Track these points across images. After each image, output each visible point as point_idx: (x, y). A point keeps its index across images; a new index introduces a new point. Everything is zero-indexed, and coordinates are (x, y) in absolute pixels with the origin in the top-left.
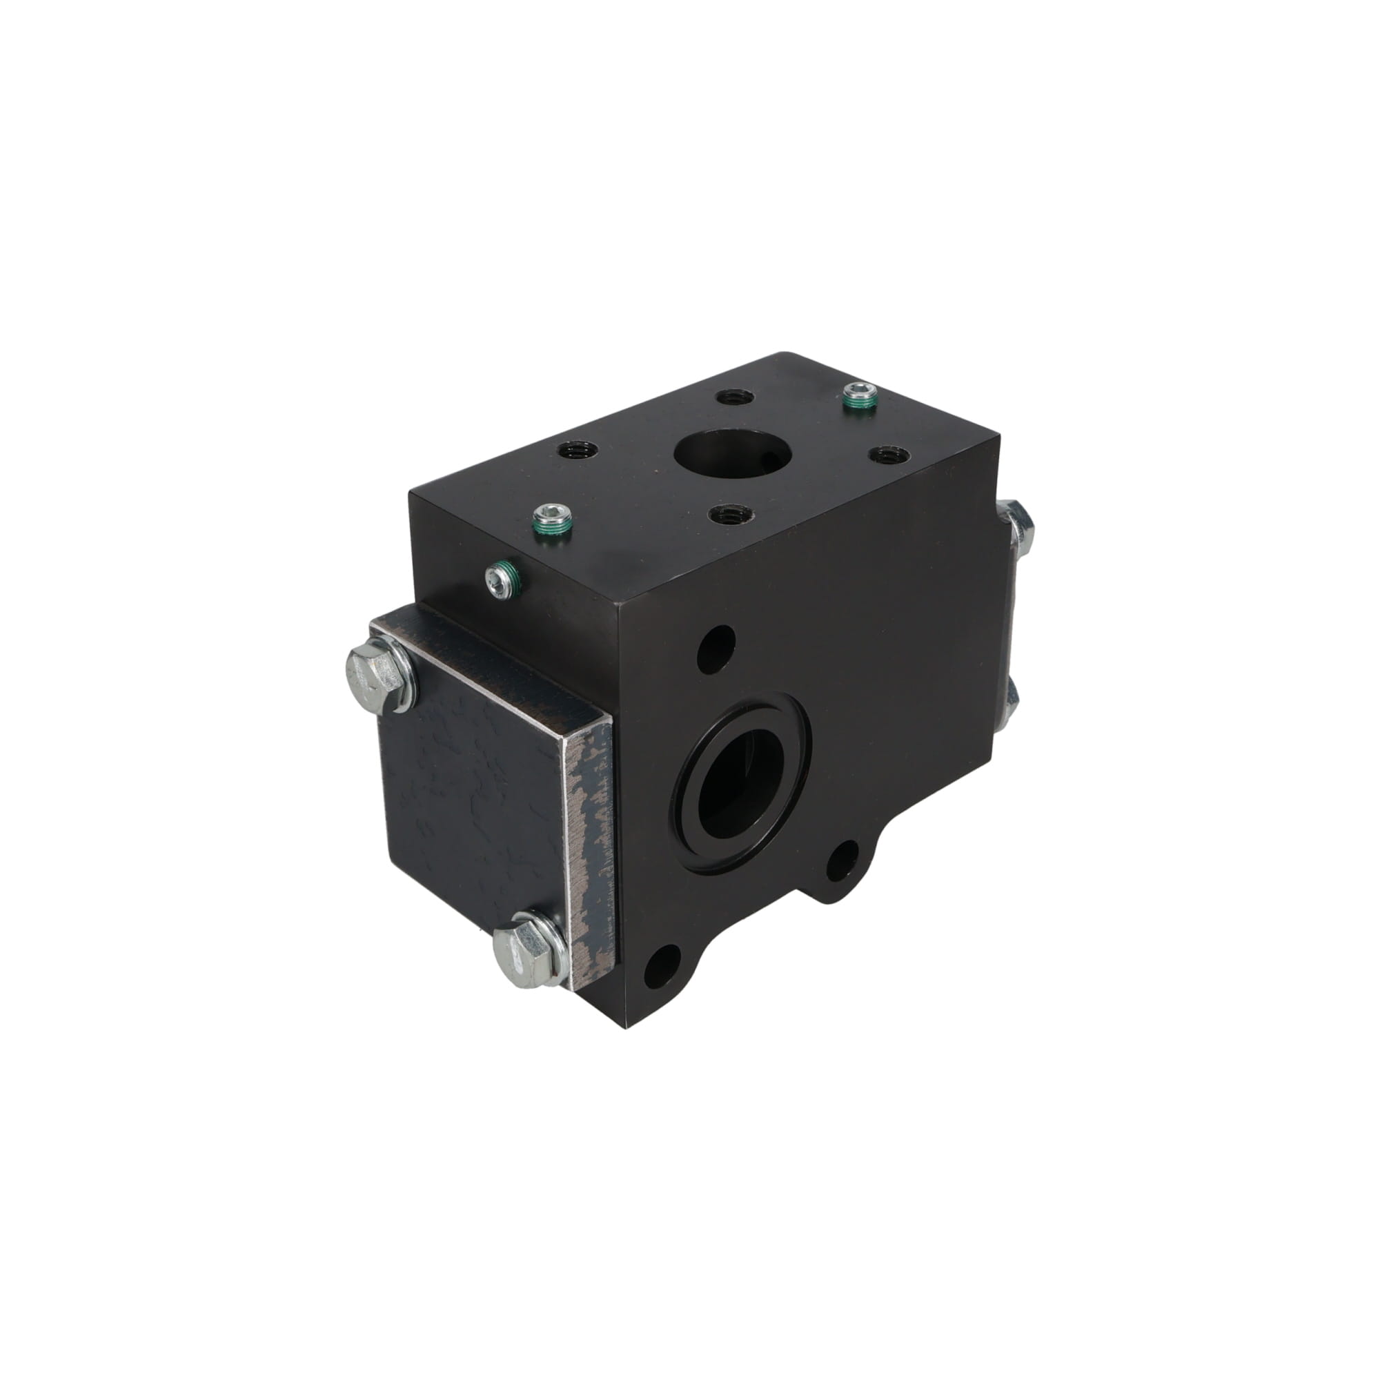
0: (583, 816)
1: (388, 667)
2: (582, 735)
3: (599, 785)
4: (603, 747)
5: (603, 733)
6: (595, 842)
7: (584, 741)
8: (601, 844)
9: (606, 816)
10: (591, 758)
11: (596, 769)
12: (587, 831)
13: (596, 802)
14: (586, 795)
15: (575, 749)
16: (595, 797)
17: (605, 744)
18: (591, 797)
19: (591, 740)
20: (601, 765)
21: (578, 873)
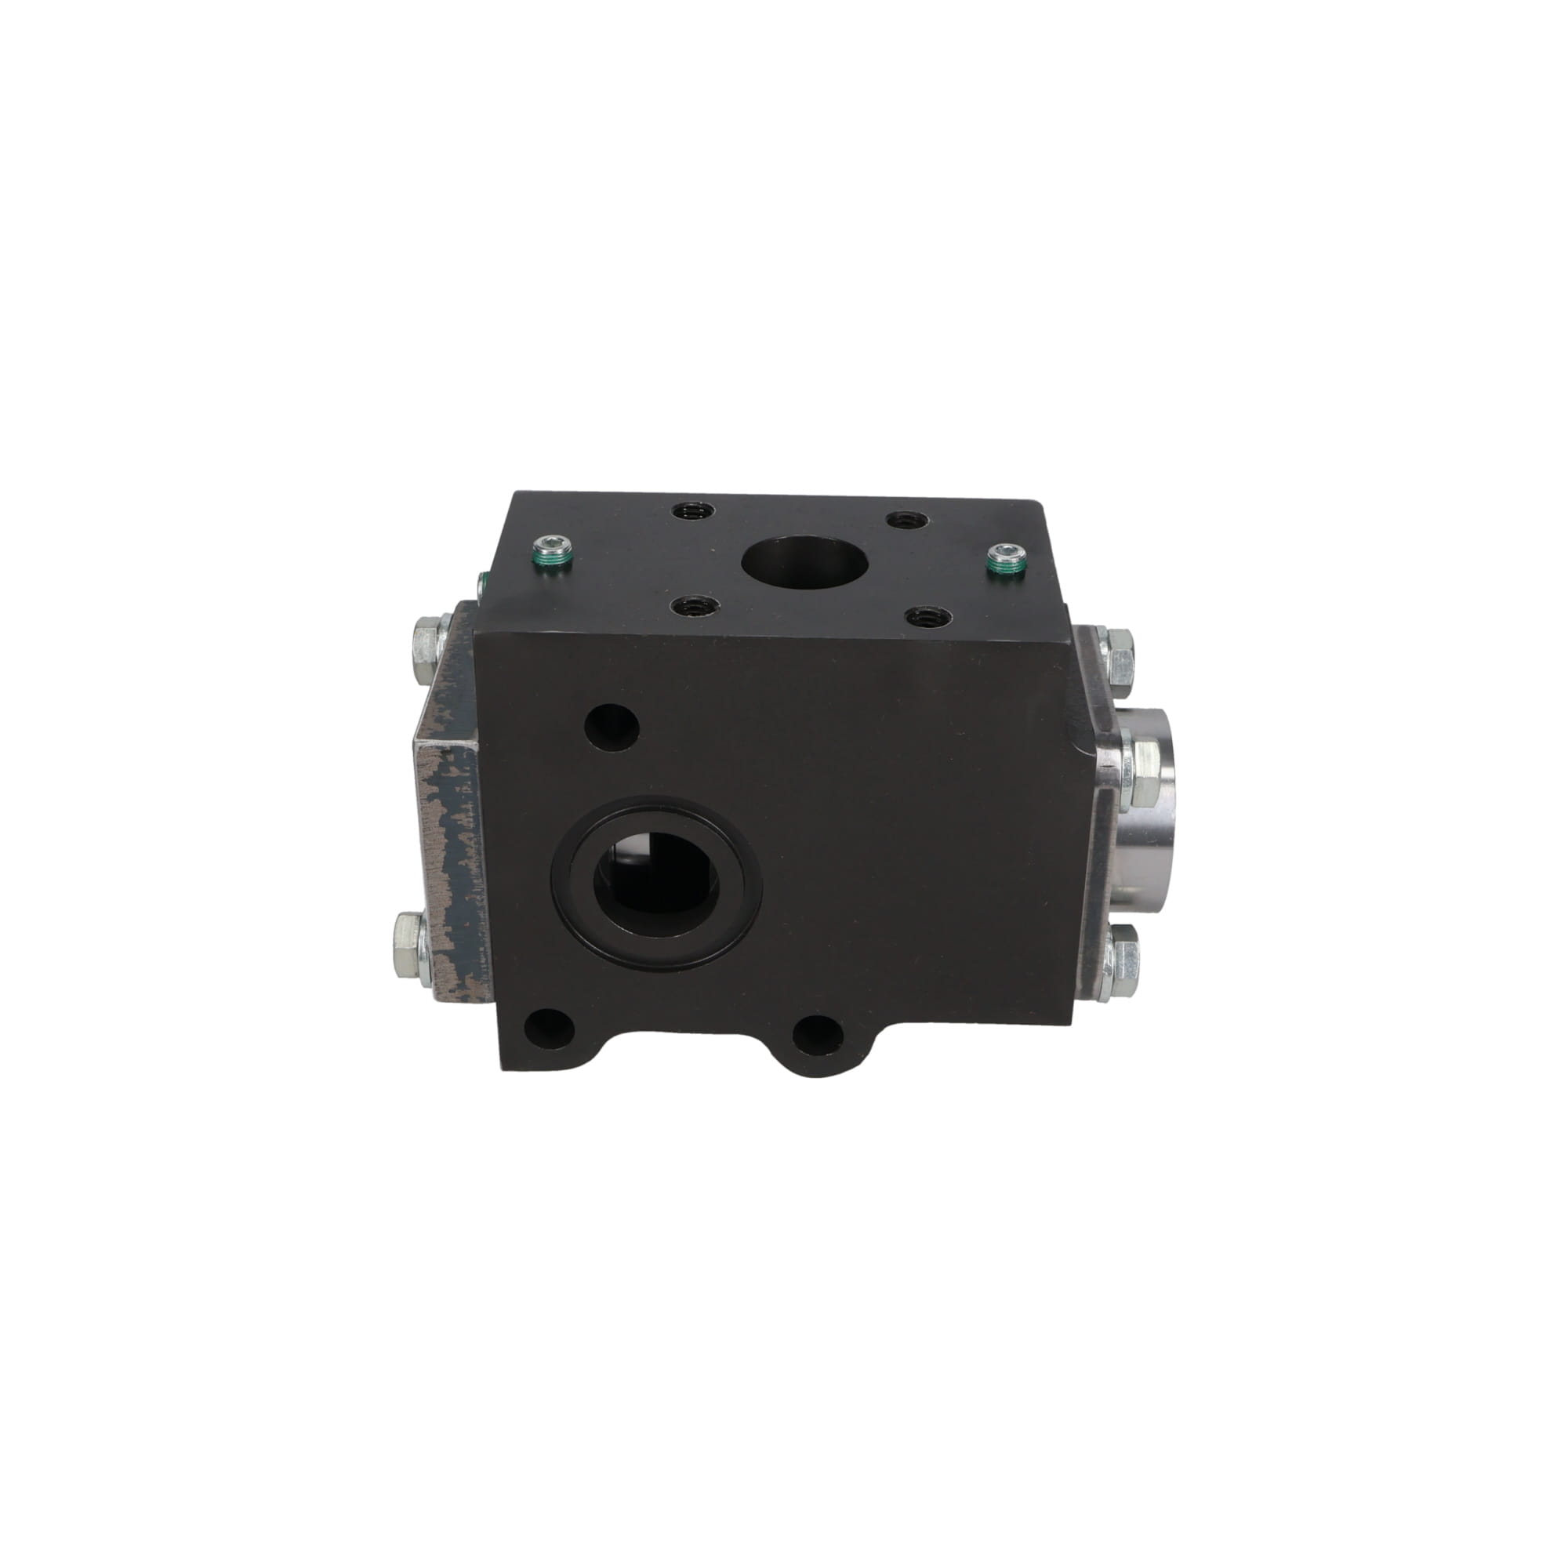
0: (443, 830)
1: (428, 640)
2: (438, 747)
3: (463, 807)
4: (467, 771)
5: (465, 757)
6: (460, 863)
7: (441, 755)
8: (467, 869)
9: (472, 842)
10: (448, 775)
11: (458, 789)
12: (447, 846)
13: (459, 823)
14: (445, 811)
15: (428, 759)
16: (457, 817)
17: (468, 768)
18: (452, 814)
19: (451, 758)
20: (464, 788)
21: (438, 884)
